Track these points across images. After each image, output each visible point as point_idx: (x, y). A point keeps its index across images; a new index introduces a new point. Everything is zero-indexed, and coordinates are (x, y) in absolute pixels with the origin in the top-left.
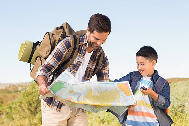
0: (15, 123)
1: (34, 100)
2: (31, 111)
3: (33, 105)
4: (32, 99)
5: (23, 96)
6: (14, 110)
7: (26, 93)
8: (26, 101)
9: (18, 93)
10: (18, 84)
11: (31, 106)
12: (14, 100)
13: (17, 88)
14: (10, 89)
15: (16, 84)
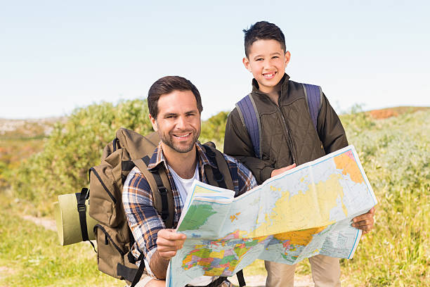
0: (36, 206)
1: (81, 152)
2: (74, 178)
3: (78, 165)
4: (76, 151)
5: (54, 144)
6: (36, 178)
7: (62, 137)
8: (62, 155)
9: (45, 140)
10: (43, 121)
11: (75, 167)
12: (34, 153)
13: (42, 129)
14: (26, 132)
15: (40, 120)
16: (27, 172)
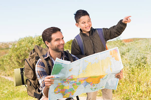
0: (6, 73)
1: (22, 54)
2: (19, 63)
3: (21, 58)
4: (20, 53)
5: (12, 51)
6: (6, 63)
7: (15, 48)
8: (15, 55)
9: (9, 49)
10: (9, 43)
11: (19, 59)
13: (8, 46)
14: (2, 47)
15: (8, 42)
16: (3, 61)
